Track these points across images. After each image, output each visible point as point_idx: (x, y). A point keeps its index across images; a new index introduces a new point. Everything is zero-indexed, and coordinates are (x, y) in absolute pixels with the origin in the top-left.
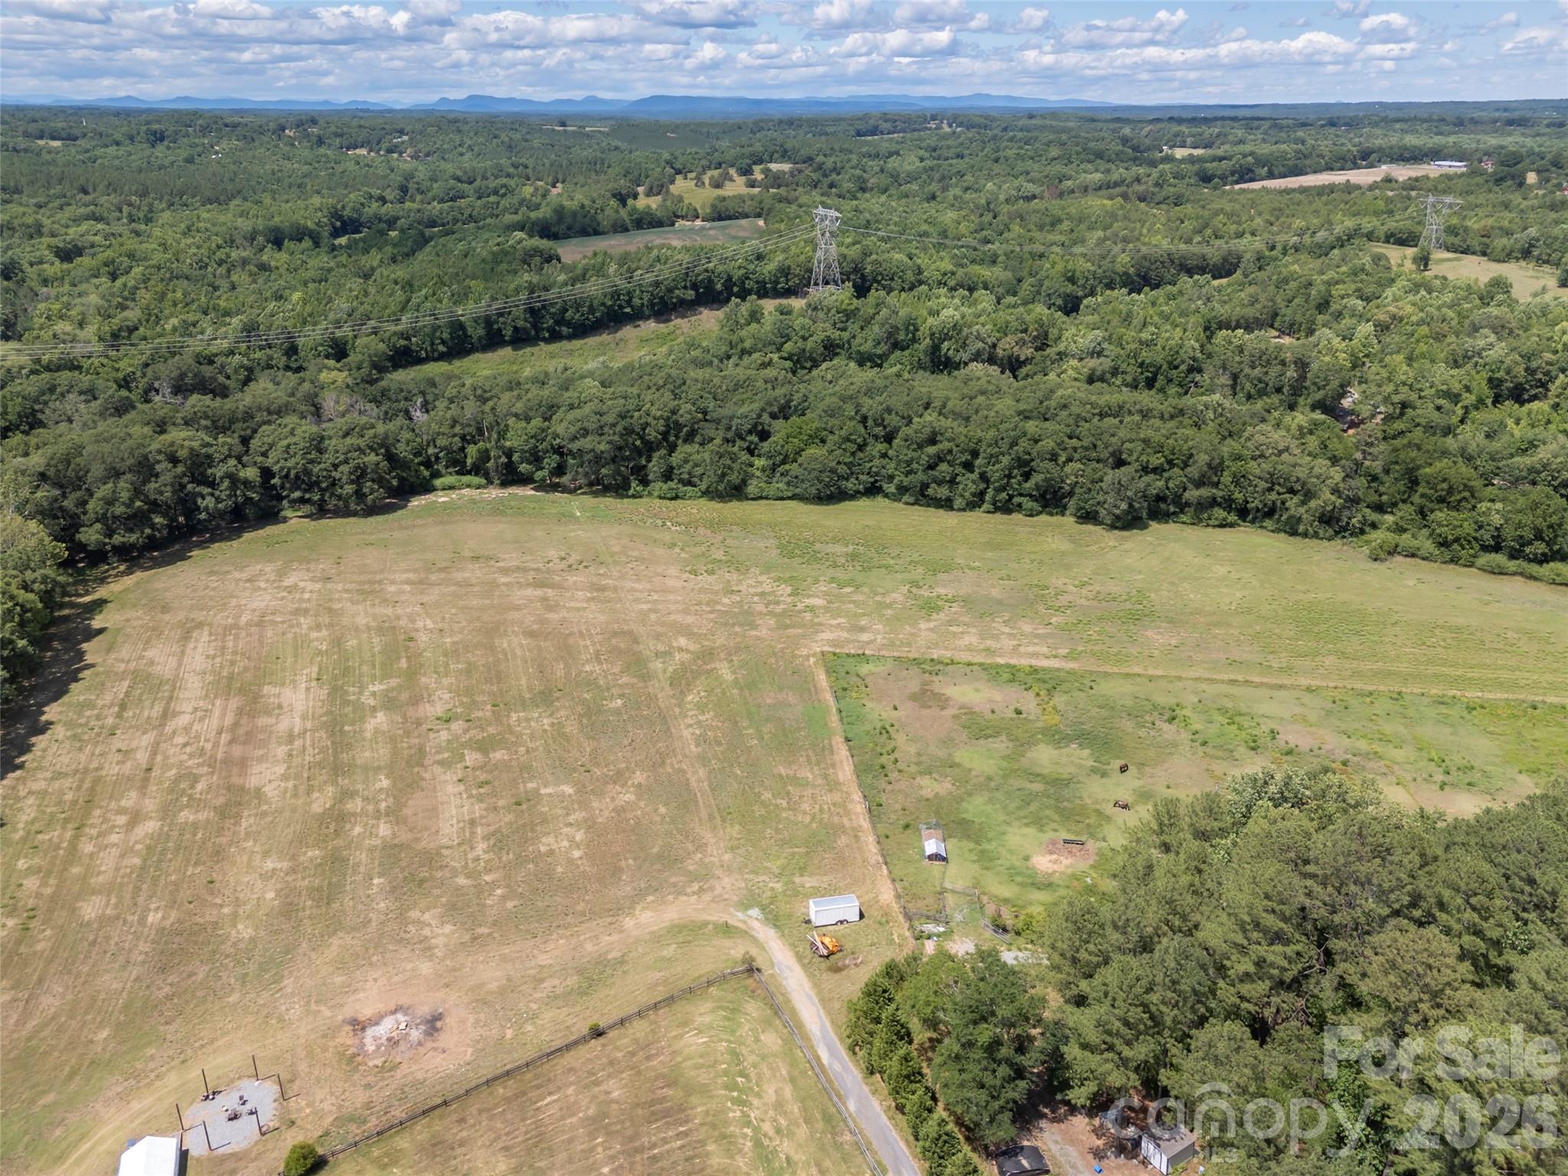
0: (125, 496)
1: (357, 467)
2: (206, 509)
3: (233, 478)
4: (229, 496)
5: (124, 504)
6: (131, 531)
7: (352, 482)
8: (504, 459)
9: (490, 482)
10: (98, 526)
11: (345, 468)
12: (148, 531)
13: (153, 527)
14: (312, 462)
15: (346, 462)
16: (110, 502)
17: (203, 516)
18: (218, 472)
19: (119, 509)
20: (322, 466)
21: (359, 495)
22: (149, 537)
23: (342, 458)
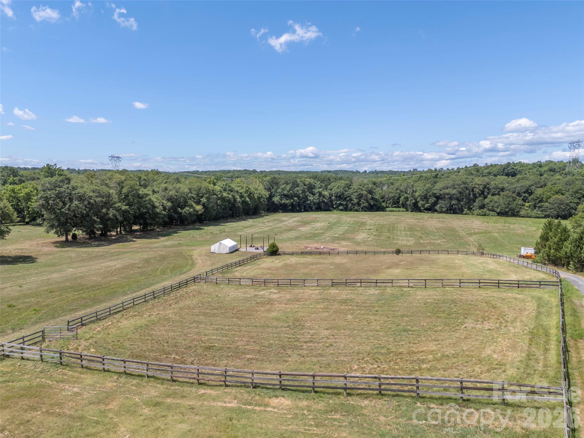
0: (288, 189)
1: (360, 194)
2: (310, 200)
3: (320, 194)
4: (318, 199)
5: (287, 191)
6: (287, 200)
7: (357, 199)
8: (414, 201)
9: (407, 210)
10: (279, 197)
11: (356, 194)
12: (292, 201)
13: (294, 200)
14: (346, 191)
15: (356, 192)
16: (283, 189)
17: (309, 202)
18: (316, 191)
19: (285, 192)
20: (348, 192)
21: (359, 204)
22: (292, 203)
23: (355, 190)
